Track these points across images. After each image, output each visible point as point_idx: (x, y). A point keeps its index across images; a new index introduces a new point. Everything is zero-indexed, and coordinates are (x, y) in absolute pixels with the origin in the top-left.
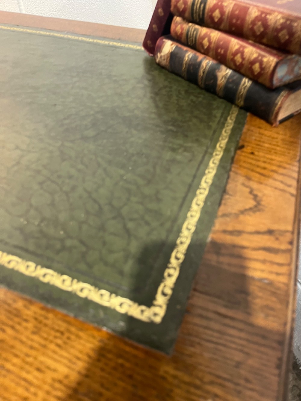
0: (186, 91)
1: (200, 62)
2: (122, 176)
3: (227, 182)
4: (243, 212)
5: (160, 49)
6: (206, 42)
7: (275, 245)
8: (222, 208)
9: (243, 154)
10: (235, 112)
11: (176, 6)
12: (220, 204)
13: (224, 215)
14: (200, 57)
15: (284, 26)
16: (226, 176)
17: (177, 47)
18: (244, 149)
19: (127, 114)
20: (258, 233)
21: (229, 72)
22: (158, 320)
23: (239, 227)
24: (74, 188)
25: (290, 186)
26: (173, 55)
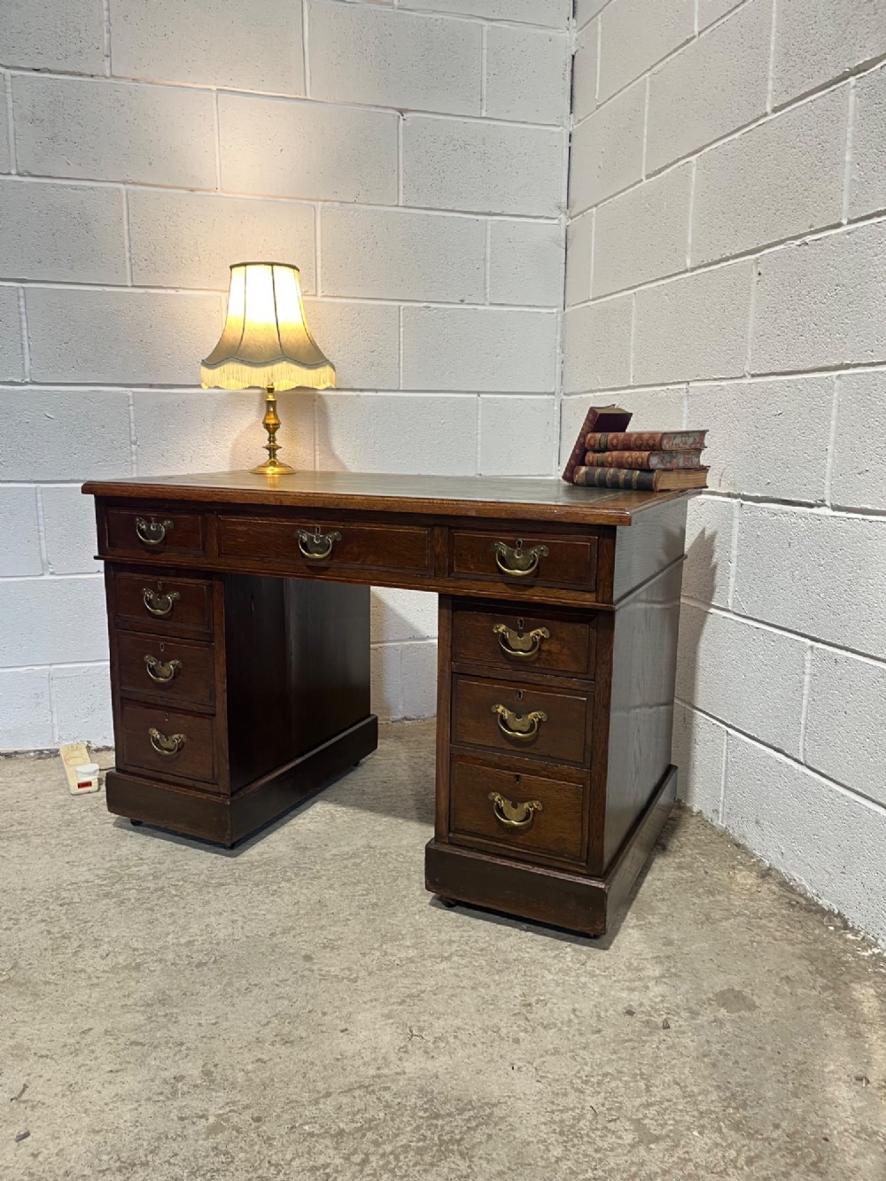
1: (607, 473)
5: (579, 470)
6: (610, 459)
11: (589, 443)
14: (606, 470)
15: (650, 438)
17: (589, 469)
21: (626, 471)
26: (587, 473)
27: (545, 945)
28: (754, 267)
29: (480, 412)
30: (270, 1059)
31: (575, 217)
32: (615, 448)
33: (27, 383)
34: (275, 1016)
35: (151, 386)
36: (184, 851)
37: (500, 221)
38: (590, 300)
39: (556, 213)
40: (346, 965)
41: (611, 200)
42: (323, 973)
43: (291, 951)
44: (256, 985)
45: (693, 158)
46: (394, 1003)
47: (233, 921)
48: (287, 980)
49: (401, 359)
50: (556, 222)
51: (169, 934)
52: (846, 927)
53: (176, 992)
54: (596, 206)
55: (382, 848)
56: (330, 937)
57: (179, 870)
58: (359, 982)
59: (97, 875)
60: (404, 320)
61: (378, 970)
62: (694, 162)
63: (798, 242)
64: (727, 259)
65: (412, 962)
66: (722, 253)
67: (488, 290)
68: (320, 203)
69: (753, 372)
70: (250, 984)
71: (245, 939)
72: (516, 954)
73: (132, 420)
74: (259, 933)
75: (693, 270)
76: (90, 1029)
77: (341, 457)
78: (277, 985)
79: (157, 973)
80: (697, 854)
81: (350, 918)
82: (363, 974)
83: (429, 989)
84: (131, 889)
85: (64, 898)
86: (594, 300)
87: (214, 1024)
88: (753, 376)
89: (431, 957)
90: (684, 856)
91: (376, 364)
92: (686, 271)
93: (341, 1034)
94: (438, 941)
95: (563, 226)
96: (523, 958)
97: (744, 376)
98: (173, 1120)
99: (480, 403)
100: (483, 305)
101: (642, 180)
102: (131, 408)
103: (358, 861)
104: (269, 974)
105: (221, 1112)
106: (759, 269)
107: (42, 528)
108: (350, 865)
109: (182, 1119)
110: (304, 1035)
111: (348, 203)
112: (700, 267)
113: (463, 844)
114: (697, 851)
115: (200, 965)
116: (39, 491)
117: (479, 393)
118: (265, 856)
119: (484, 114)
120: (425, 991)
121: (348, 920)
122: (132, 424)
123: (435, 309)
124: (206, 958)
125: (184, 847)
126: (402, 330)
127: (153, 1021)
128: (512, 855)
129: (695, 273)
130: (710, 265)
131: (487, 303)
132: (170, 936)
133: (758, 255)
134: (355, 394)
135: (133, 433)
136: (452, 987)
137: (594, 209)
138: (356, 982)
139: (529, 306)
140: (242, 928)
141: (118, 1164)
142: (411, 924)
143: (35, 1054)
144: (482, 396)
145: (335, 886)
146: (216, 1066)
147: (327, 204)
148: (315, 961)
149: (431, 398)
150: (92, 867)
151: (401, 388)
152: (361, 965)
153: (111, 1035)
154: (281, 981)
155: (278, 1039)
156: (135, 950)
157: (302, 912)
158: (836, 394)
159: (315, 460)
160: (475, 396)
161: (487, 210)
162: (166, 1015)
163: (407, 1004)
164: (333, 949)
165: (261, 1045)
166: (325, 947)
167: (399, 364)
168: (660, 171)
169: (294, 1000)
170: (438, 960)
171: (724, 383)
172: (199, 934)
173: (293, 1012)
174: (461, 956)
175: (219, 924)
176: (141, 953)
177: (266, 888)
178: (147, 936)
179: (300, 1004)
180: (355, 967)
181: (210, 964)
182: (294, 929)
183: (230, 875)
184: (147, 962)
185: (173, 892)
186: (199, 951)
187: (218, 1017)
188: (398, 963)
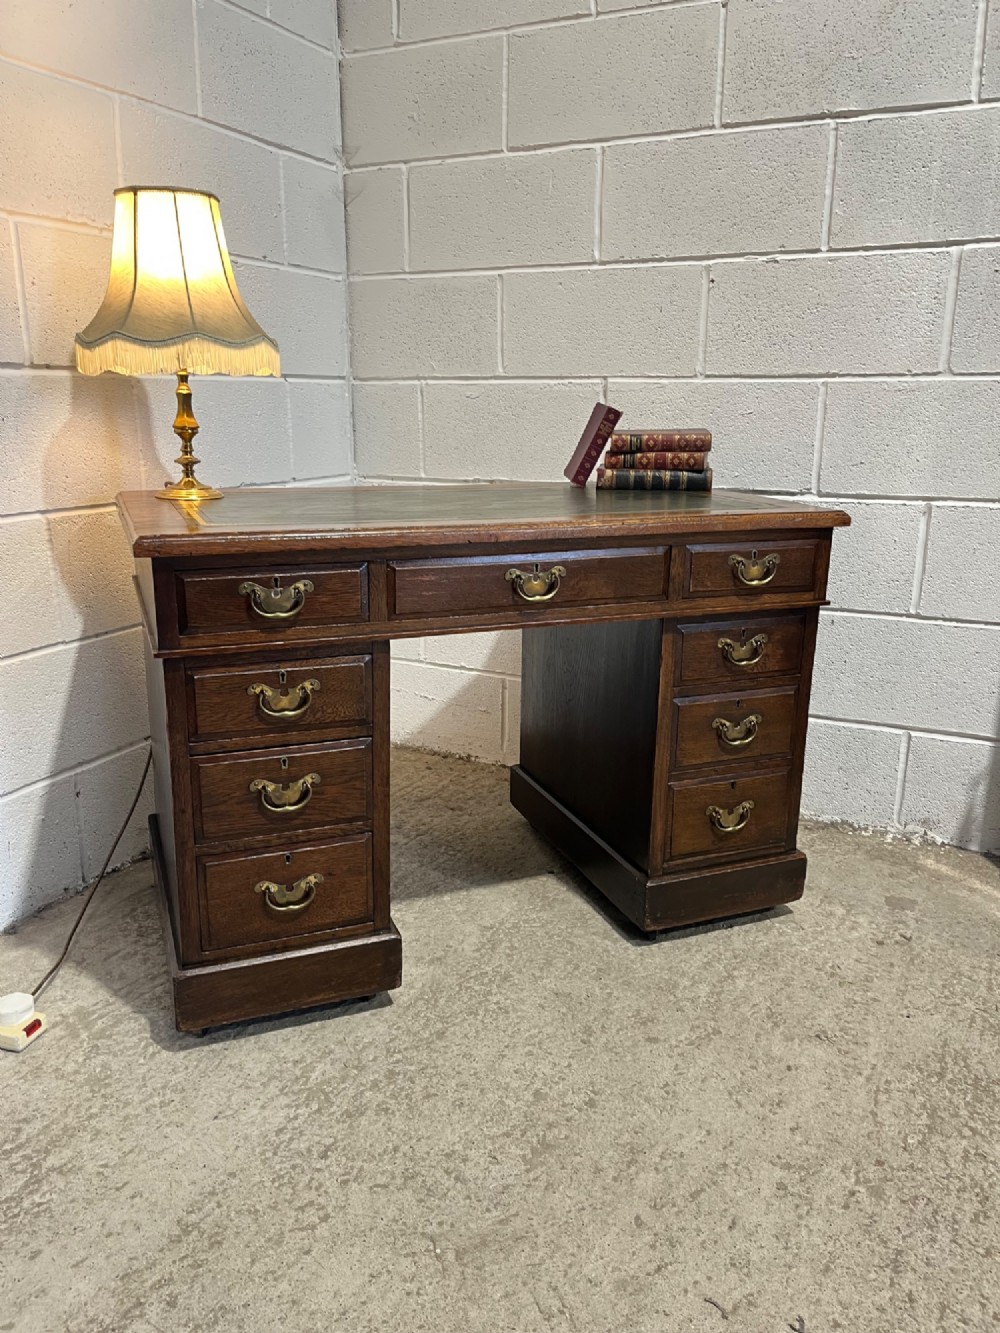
1: (644, 475)
6: (645, 461)
11: (616, 445)
14: (643, 471)
15: (697, 438)
21: (669, 472)
28: (704, 274)
30: (797, 1123)
31: (356, 167)
32: (651, 450)
34: (730, 1094)
36: (323, 1027)
37: (290, 157)
38: (405, 273)
39: (333, 158)
40: (687, 1026)
41: (439, 161)
42: (686, 1042)
43: (629, 1043)
44: (667, 1085)
45: (597, 146)
46: (772, 1028)
48: (678, 1065)
50: (334, 168)
52: (855, 830)
54: (405, 162)
55: (501, 924)
56: (630, 1014)
57: (366, 1047)
58: (722, 1030)
59: (288, 1106)
61: (713, 1014)
62: (599, 151)
63: (764, 258)
64: (661, 260)
65: (719, 994)
66: (655, 253)
67: (285, 245)
68: (116, 95)
69: (709, 373)
70: (661, 1088)
72: (759, 947)
74: (573, 1048)
75: (603, 263)
76: (638, 1218)
81: (608, 991)
82: (713, 1023)
83: (768, 1004)
84: (362, 1092)
85: (309, 1150)
86: (410, 273)
88: (708, 376)
89: (720, 981)
92: (594, 263)
93: (794, 1072)
94: (699, 969)
95: (340, 176)
96: (767, 946)
97: (696, 376)
98: (843, 1213)
99: (288, 388)
100: (283, 264)
101: (502, 151)
103: (506, 944)
105: (853, 1180)
106: (711, 277)
108: (507, 951)
109: (846, 1207)
110: (776, 1091)
111: (147, 101)
112: (617, 262)
113: (677, 869)
115: (591, 1103)
117: (286, 377)
119: (268, 16)
120: (769, 1007)
121: (610, 994)
123: (243, 265)
124: (582, 1096)
125: (317, 1024)
127: (665, 1169)
128: (723, 860)
129: (608, 267)
130: (632, 262)
131: (286, 263)
133: (711, 262)
137: (403, 167)
138: (719, 1032)
139: (320, 270)
140: (550, 1054)
141: (888, 1271)
142: (656, 968)
143: (648, 1274)
145: (537, 974)
146: (779, 1157)
147: (124, 97)
150: (260, 1103)
152: (697, 1019)
153: (663, 1206)
154: (676, 1069)
155: (768, 1107)
156: (507, 1135)
157: (564, 1010)
158: (820, 398)
159: (140, 474)
161: (278, 142)
162: (662, 1158)
163: (780, 1023)
164: (651, 1021)
168: (535, 148)
169: (715, 1074)
171: (664, 381)
172: (528, 1083)
173: (733, 1082)
174: (734, 969)
175: (524, 1065)
176: (519, 1133)
177: (487, 1010)
178: (488, 1118)
179: (726, 1074)
180: (697, 1023)
181: (596, 1098)
182: (590, 1027)
183: (428, 1020)
184: (544, 1136)
185: (413, 1068)
186: (562, 1095)
187: (700, 1127)
188: (712, 1000)
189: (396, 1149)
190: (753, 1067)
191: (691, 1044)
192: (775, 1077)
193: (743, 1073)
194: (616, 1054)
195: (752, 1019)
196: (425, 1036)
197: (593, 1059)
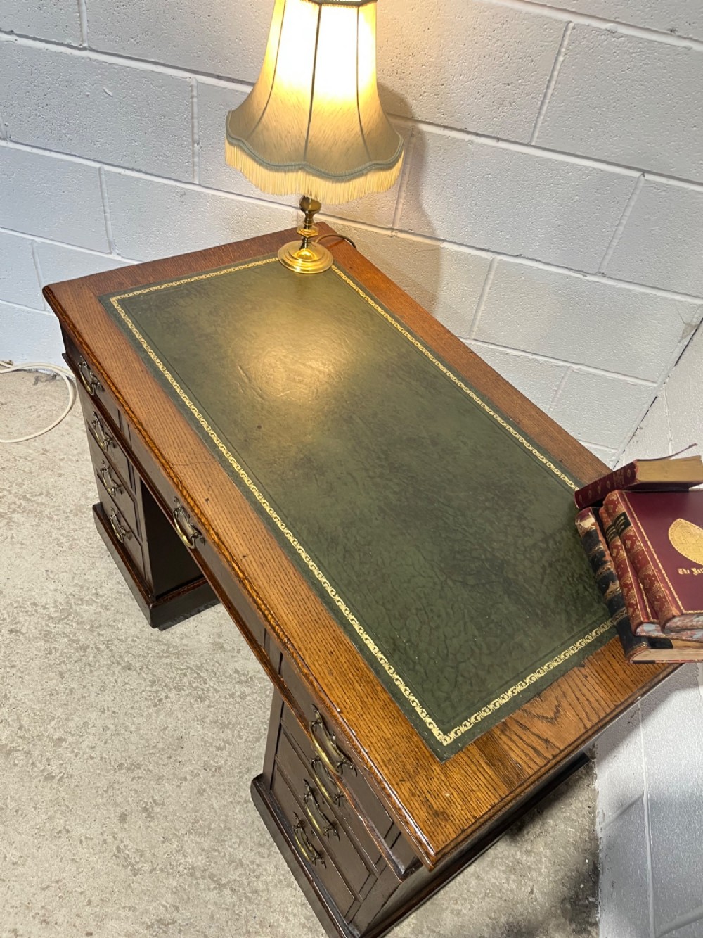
0: (581, 576)
1: (606, 562)
2: (475, 636)
3: (545, 689)
4: (539, 717)
5: (583, 517)
6: (616, 551)
7: (543, 751)
8: (528, 705)
9: (578, 673)
10: (606, 626)
11: (608, 505)
12: (528, 702)
13: (525, 711)
14: (608, 558)
16: (550, 683)
17: (596, 530)
18: (582, 669)
19: (511, 576)
20: (538, 736)
22: (445, 744)
23: (528, 724)
24: (438, 627)
25: (589, 720)
26: (589, 534)
27: (307, 918)
29: (635, 197)
33: (85, 49)
34: (57, 882)
35: (218, 77)
36: (133, 599)
40: (142, 846)
42: (122, 846)
43: (119, 799)
44: (68, 831)
46: (143, 924)
47: (106, 729)
48: (92, 839)
49: (547, 101)
51: (53, 718)
53: (14, 804)
56: (156, 798)
57: (113, 626)
58: (139, 877)
60: (569, 45)
61: (162, 870)
65: (192, 875)
70: (65, 828)
71: (97, 760)
72: (277, 917)
73: (195, 115)
77: (429, 212)
78: (81, 842)
79: (17, 769)
80: (546, 857)
81: (188, 777)
82: (147, 867)
83: (180, 921)
85: (18, 623)
87: (14, 864)
89: (212, 876)
90: (528, 852)
91: (506, 103)
94: (231, 855)
96: (279, 925)
99: (641, 185)
102: (195, 100)
103: (247, 690)
104: (84, 822)
107: (108, 210)
108: (238, 693)
110: (59, 921)
114: (548, 852)
115: (50, 777)
116: (102, 172)
117: (644, 172)
118: (184, 642)
120: (176, 922)
121: (185, 779)
122: (195, 120)
123: (624, 36)
126: (561, 59)
132: (53, 723)
134: (468, 137)
135: (196, 130)
136: (198, 931)
138: (135, 875)
140: (105, 743)
142: (227, 816)
144: (648, 177)
145: (208, 720)
148: (126, 826)
149: (572, 165)
150: (60, 587)
151: (533, 144)
152: (153, 854)
154: (86, 838)
155: (41, 912)
156: (21, 727)
157: (160, 746)
159: (396, 208)
160: (637, 174)
163: (151, 932)
164: (149, 815)
165: (27, 912)
166: (145, 810)
167: (541, 109)
170: (213, 886)
172: (73, 732)
173: (71, 885)
174: (233, 890)
175: (94, 726)
176: (22, 735)
177: (157, 692)
178: (38, 713)
179: (80, 878)
180: (148, 854)
181: (55, 781)
182: (139, 768)
183: (143, 656)
184: (19, 750)
185: (91, 659)
186: (59, 757)
187: (21, 857)
188: (181, 868)
189: (13, 667)
190: (89, 903)
191: (118, 849)
192: (78, 921)
193: (81, 893)
194: (106, 792)
195: (155, 904)
196: (126, 660)
197: (99, 774)
